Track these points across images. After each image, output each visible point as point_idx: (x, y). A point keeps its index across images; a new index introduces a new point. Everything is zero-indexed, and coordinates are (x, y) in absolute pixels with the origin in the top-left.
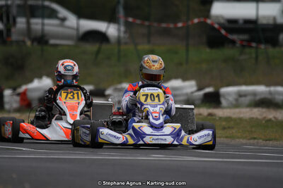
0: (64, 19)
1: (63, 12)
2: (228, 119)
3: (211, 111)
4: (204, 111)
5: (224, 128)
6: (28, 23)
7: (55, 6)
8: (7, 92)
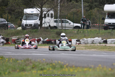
0: (70, 23)
1: (70, 22)
2: (109, 46)
3: (105, 45)
4: (104, 45)
5: (109, 49)
6: (62, 24)
7: (68, 20)
8: (57, 41)
